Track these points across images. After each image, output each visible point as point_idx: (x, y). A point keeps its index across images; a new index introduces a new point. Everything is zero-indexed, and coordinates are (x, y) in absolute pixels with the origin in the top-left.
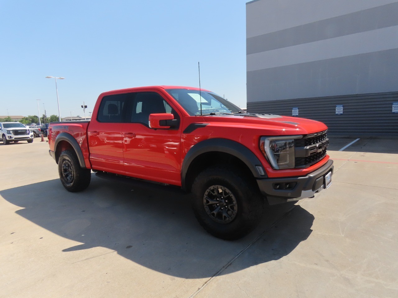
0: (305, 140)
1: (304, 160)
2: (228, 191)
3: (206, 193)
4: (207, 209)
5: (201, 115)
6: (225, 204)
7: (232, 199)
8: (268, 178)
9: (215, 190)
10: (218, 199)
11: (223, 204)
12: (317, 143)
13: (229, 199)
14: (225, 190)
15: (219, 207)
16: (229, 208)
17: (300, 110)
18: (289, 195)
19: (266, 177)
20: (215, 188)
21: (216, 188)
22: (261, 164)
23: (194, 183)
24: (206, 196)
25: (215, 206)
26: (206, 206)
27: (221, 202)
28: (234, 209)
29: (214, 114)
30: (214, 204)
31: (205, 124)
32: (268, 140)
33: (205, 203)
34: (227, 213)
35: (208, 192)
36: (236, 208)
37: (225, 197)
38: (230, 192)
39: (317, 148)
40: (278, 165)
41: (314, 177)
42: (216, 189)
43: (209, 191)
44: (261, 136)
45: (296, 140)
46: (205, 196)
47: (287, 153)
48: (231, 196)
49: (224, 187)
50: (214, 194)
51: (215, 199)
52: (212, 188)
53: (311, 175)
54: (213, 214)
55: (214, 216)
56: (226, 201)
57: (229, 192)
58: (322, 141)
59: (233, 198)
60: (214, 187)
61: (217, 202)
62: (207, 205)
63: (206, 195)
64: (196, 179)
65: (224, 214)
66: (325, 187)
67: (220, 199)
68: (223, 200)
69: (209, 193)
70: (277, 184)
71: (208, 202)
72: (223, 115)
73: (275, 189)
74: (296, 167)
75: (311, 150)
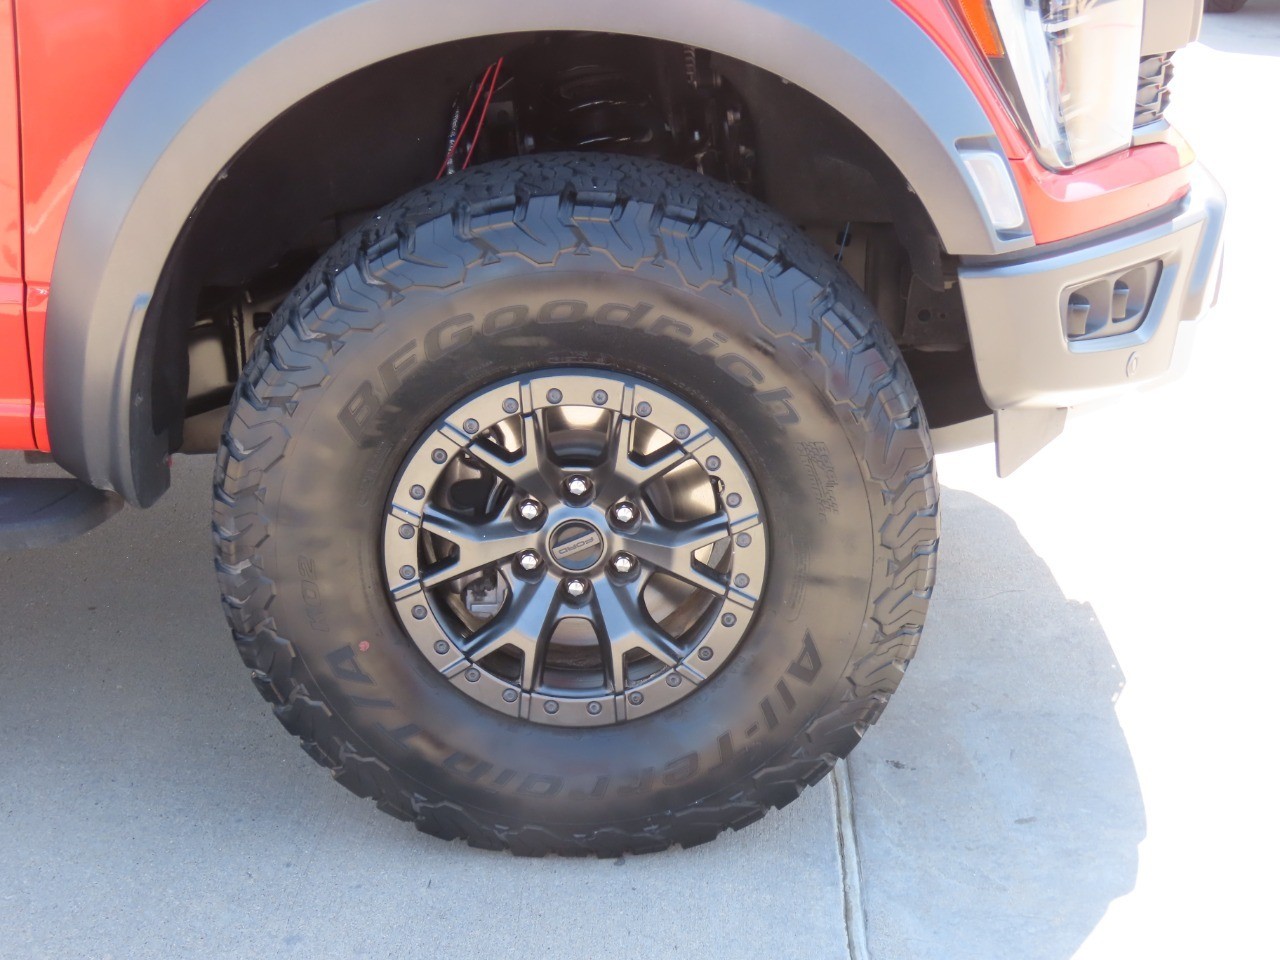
6: (614, 544)
14: (643, 408)
15: (552, 580)
18: (1134, 369)
19: (1031, 242)
20: (525, 410)
21: (541, 402)
22: (993, 130)
24: (416, 505)
26: (419, 599)
27: (568, 528)
28: (738, 570)
33: (404, 571)
35: (437, 456)
37: (643, 474)
38: (698, 426)
46: (408, 506)
49: (629, 385)
50: (514, 471)
52: (485, 409)
55: (514, 676)
57: (682, 428)
60: (510, 404)
63: (416, 493)
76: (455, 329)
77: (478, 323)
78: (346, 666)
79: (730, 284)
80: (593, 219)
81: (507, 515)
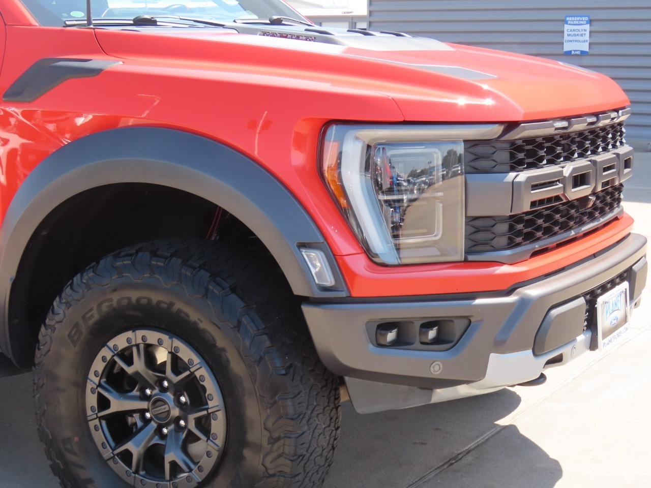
0: (512, 143)
1: (503, 228)
2: (186, 353)
3: (98, 365)
4: (100, 436)
5: (89, 23)
6: (176, 412)
7: (204, 389)
8: (350, 300)
9: (135, 350)
10: (148, 392)
11: (169, 412)
12: (568, 158)
13: (193, 387)
14: (177, 349)
15: (154, 425)
16: (192, 426)
17: (598, 27)
18: (436, 370)
19: (344, 294)
20: (133, 343)
21: (139, 341)
22: (321, 240)
23: (47, 321)
24: (96, 380)
25: (135, 424)
26: (97, 422)
27: (158, 402)
28: (212, 431)
29: (152, 22)
30: (131, 413)
31: (98, 62)
32: (357, 138)
33: (92, 408)
34: (185, 449)
35: (104, 359)
36: (218, 426)
37: (176, 379)
38: (196, 360)
39: (563, 180)
40: (398, 248)
41: (543, 298)
42: (137, 346)
43: (108, 358)
44: (329, 123)
45: (471, 144)
46: (93, 379)
47: (436, 198)
48: (198, 374)
49: (170, 338)
50: (130, 370)
51: (135, 392)
52: (120, 341)
53: (533, 291)
54: (126, 457)
55: (129, 464)
56: (183, 399)
57: (190, 361)
58: (594, 152)
59: (210, 385)
60: (129, 340)
61: (144, 405)
62: (101, 418)
63: (96, 374)
64: (55, 304)
65: (172, 455)
66: (593, 345)
67: (157, 391)
68: (169, 397)
69: (112, 364)
70: (386, 326)
71: (103, 403)
72: (191, 26)
73: (380, 345)
74: (471, 258)
75: (535, 187)
76: (107, 304)
77: (115, 303)
78: (69, 447)
79: (205, 297)
80: (158, 263)
81: (137, 391)
